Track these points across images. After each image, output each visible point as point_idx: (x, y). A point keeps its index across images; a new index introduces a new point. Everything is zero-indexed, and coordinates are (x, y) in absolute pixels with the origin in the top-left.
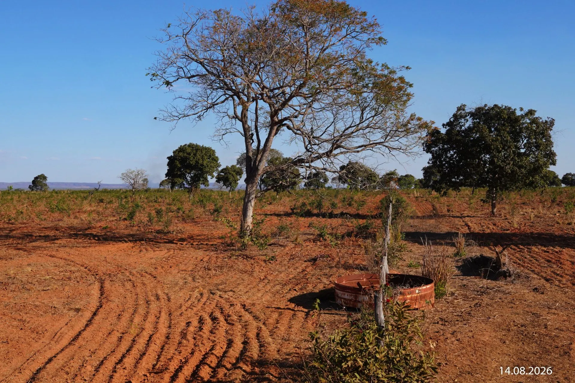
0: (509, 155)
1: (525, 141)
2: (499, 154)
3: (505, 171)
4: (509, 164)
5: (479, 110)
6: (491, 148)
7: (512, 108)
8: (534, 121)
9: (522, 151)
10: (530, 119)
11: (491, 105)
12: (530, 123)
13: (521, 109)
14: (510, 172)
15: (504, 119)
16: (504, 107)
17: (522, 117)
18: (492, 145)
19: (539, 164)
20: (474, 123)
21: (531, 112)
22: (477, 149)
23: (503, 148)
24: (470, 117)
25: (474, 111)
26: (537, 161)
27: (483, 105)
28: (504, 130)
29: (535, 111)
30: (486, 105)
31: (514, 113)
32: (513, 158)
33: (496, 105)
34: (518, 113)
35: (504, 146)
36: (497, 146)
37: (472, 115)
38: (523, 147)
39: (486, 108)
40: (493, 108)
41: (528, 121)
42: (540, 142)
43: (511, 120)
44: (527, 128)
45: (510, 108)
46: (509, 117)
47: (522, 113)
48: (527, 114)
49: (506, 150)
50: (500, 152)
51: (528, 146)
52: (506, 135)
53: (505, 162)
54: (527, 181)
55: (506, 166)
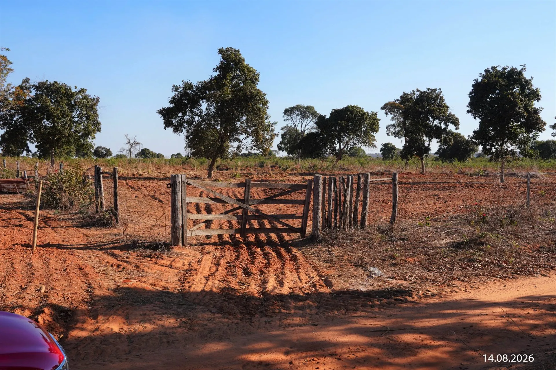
0: (67, 122)
1: (78, 112)
2: (59, 120)
3: (64, 134)
4: (67, 129)
5: (42, 84)
6: (53, 116)
7: (68, 85)
8: (86, 98)
9: (76, 119)
10: (82, 96)
11: (51, 81)
12: (82, 98)
13: (76, 87)
14: (67, 135)
15: (62, 94)
16: (61, 84)
17: (77, 93)
18: (54, 113)
19: (89, 130)
20: (37, 94)
21: (83, 91)
22: (41, 116)
23: (62, 117)
24: (34, 89)
25: (37, 84)
26: (88, 127)
27: (45, 81)
28: (63, 102)
29: (86, 90)
30: (47, 81)
31: (70, 89)
32: (69, 125)
33: (56, 82)
34: (74, 90)
35: (63, 114)
36: (58, 114)
37: (36, 88)
38: (76, 117)
39: (48, 83)
40: (53, 84)
41: (81, 97)
42: (90, 113)
43: (68, 95)
44: (80, 102)
45: (66, 86)
46: (66, 92)
47: (77, 90)
48: (80, 92)
49: (65, 118)
50: (60, 119)
51: (80, 116)
52: (64, 106)
53: (63, 127)
54: (80, 143)
55: (64, 130)
